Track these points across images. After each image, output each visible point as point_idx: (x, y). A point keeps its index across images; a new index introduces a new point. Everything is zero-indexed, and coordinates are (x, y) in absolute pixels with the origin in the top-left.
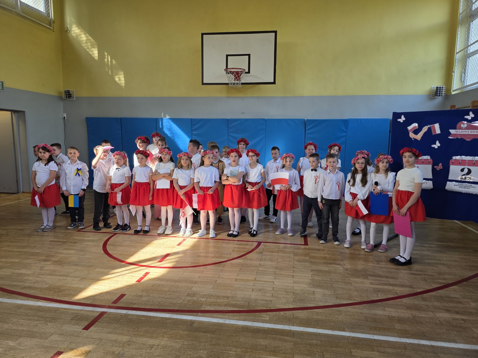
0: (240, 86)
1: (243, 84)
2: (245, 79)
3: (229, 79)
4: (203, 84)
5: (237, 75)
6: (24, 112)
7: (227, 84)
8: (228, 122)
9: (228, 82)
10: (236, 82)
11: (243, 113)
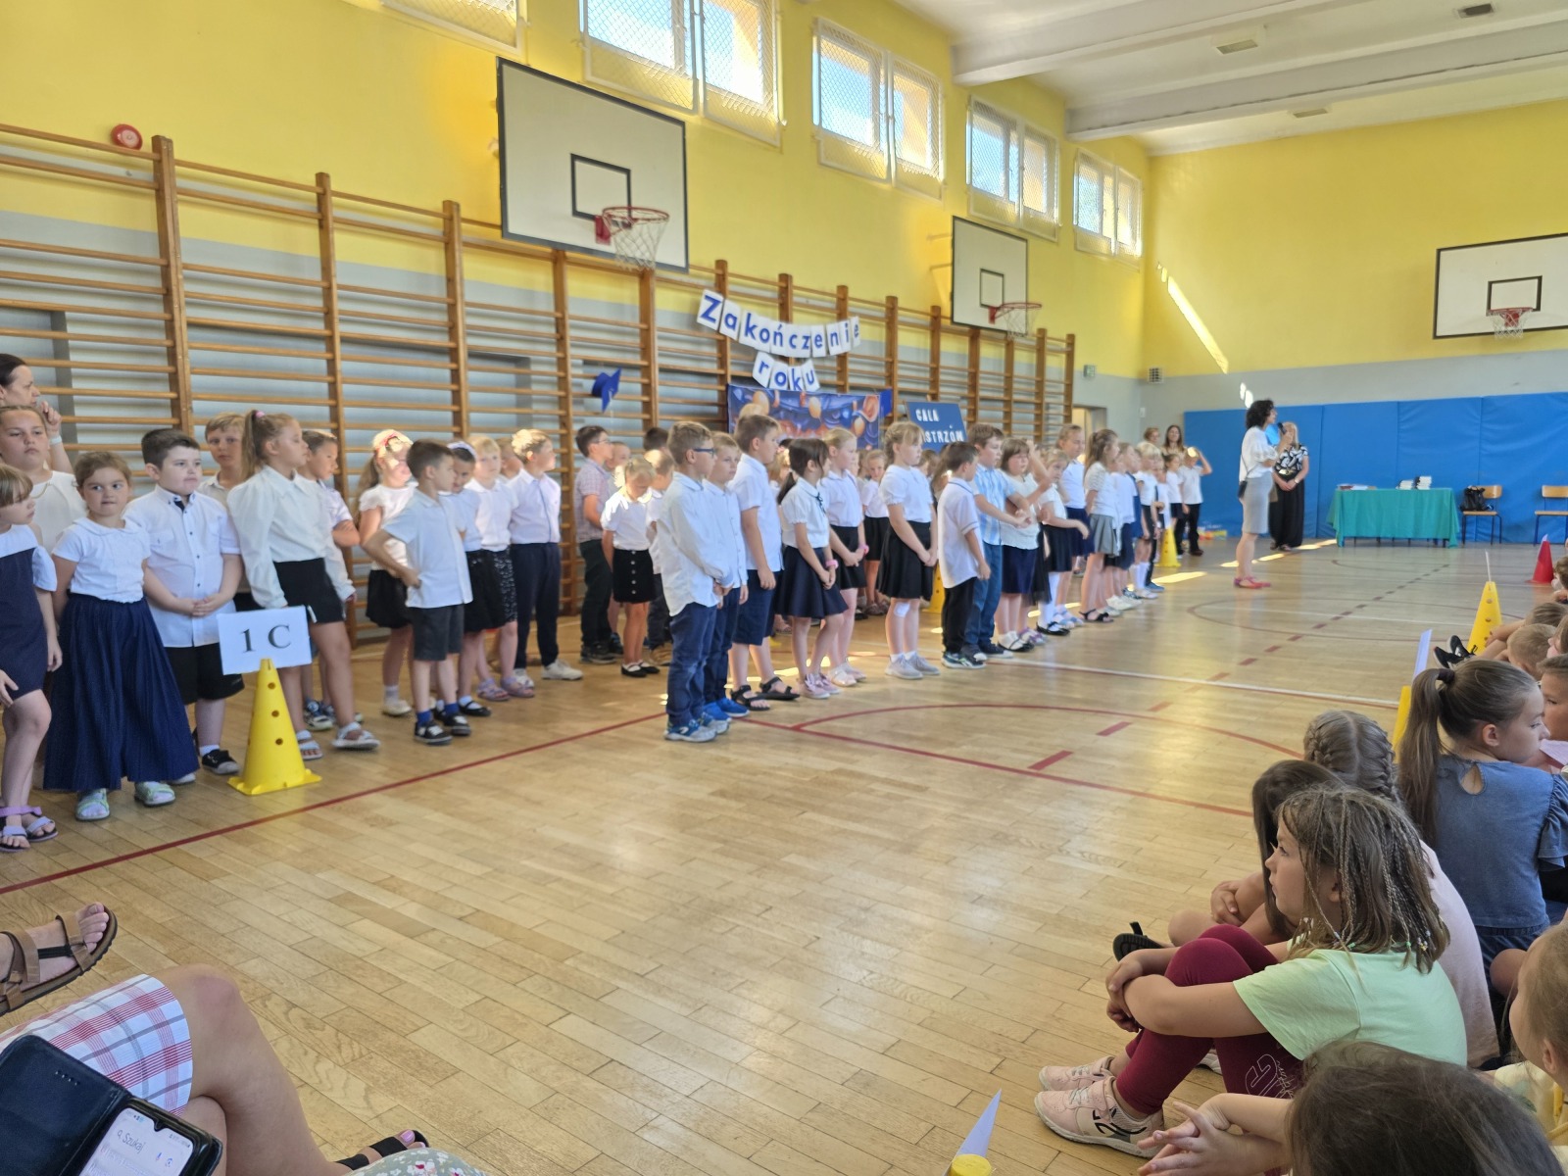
0: (1521, 335)
1: (1525, 331)
2: (1528, 321)
3: (1497, 324)
4: (1435, 337)
5: (1513, 315)
6: (1104, 409)
7: (1492, 333)
8: (1484, 404)
9: (1492, 330)
10: (1510, 329)
11: (1517, 384)
